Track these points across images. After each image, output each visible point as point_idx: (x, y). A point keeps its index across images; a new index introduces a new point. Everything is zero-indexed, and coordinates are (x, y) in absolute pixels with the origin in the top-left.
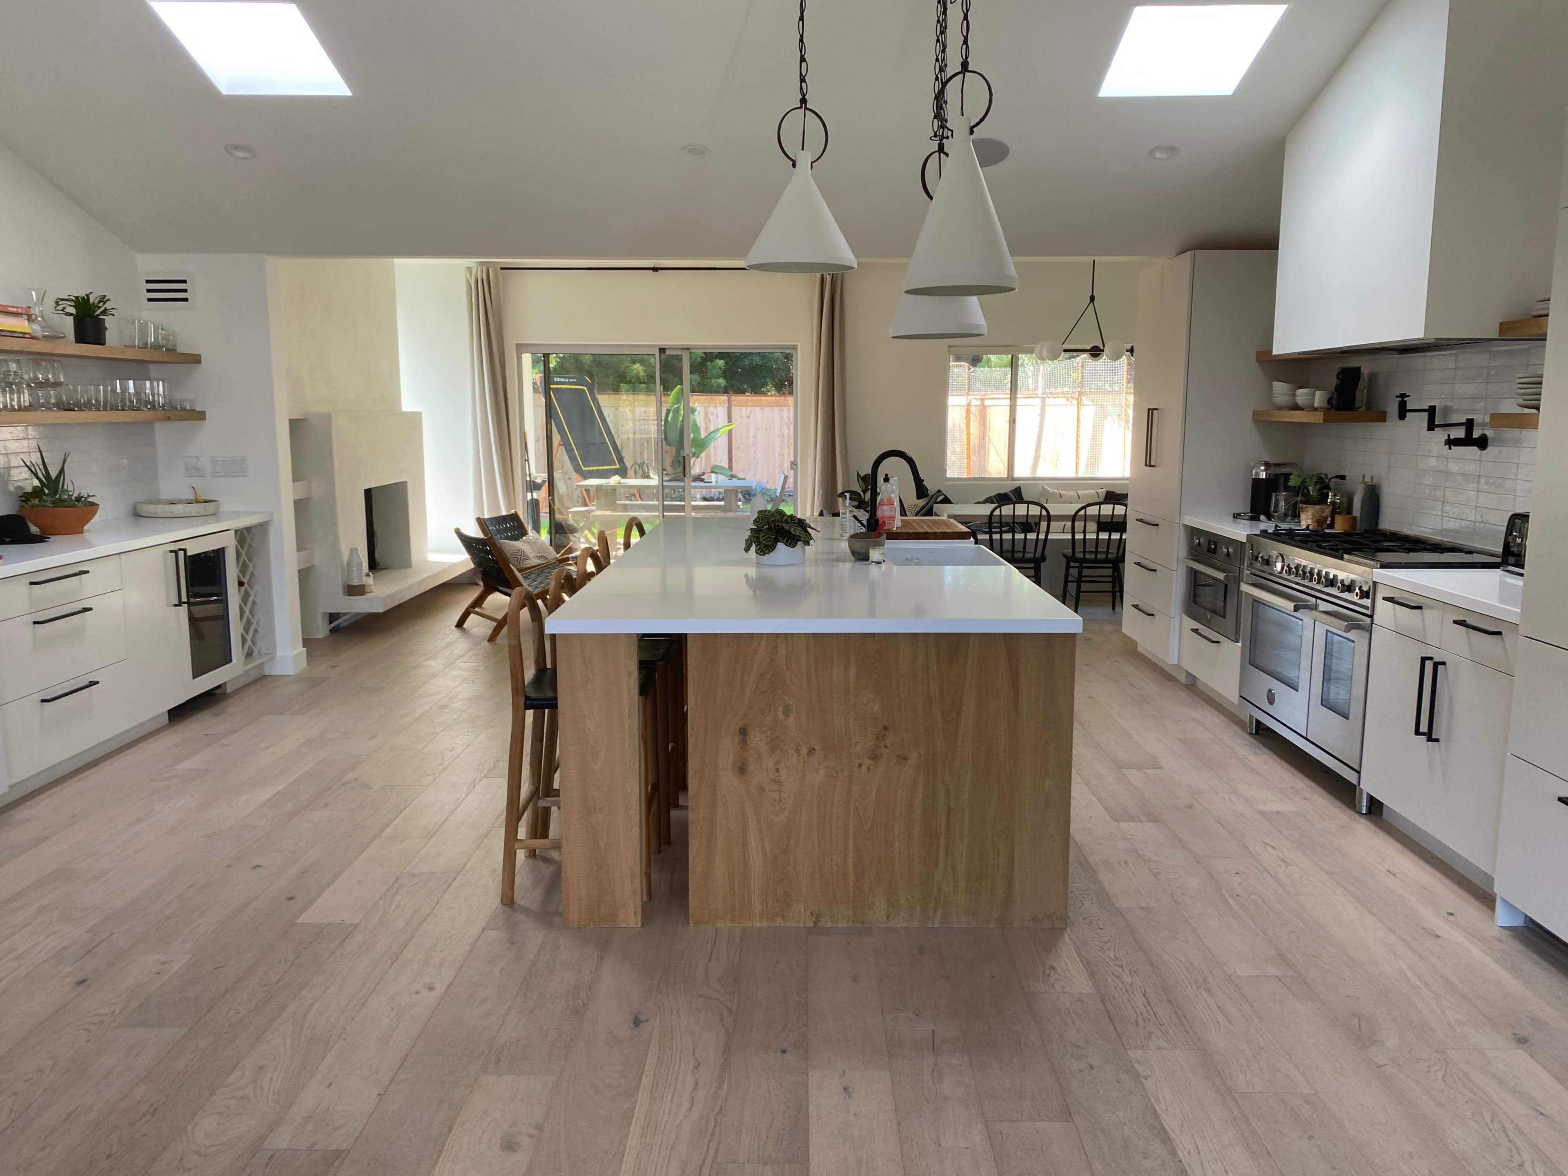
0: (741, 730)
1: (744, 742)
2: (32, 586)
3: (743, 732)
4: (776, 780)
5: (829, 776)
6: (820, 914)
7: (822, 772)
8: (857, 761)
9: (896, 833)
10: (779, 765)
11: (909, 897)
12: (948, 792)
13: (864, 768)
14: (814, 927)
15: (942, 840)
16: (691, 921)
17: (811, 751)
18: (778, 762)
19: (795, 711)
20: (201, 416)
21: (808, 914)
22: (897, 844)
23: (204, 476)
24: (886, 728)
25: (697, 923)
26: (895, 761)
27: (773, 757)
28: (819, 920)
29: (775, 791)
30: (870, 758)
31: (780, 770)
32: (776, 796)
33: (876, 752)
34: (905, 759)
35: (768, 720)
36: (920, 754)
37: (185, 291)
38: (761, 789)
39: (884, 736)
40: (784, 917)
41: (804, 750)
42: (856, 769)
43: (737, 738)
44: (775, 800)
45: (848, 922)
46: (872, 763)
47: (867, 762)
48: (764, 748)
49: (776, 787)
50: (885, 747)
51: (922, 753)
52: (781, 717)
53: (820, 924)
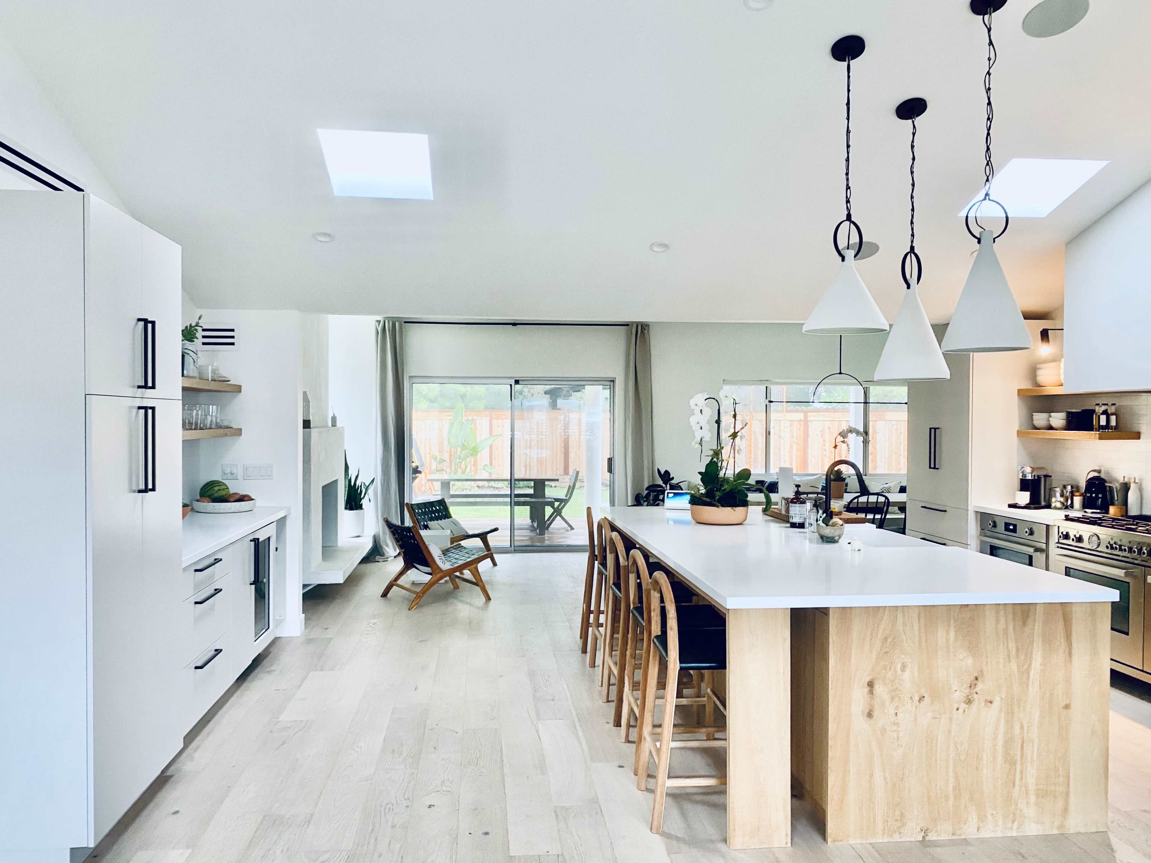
0: (869, 683)
1: (871, 692)
2: (196, 572)
3: (871, 684)
4: (895, 722)
5: (935, 718)
6: (927, 830)
7: (930, 714)
8: (956, 706)
9: (985, 762)
10: (898, 710)
11: (994, 813)
12: (1022, 727)
13: (961, 711)
14: (923, 840)
15: (1018, 767)
16: (829, 840)
17: (922, 698)
18: (897, 708)
19: (909, 666)
20: (239, 432)
21: (919, 830)
22: (985, 771)
23: (237, 479)
24: (977, 679)
25: (834, 841)
26: (984, 704)
27: (893, 704)
28: (927, 835)
29: (894, 731)
30: (965, 702)
31: (898, 714)
32: (895, 735)
33: (969, 697)
34: (991, 702)
35: (889, 675)
36: (1002, 698)
37: (233, 337)
38: (883, 731)
39: (976, 685)
40: (900, 833)
41: (917, 698)
42: (955, 712)
43: (867, 689)
44: (894, 739)
45: (948, 835)
46: (966, 706)
47: (963, 706)
48: (886, 697)
49: (895, 728)
50: (976, 693)
51: (1003, 697)
52: (899, 672)
53: (927, 838)
